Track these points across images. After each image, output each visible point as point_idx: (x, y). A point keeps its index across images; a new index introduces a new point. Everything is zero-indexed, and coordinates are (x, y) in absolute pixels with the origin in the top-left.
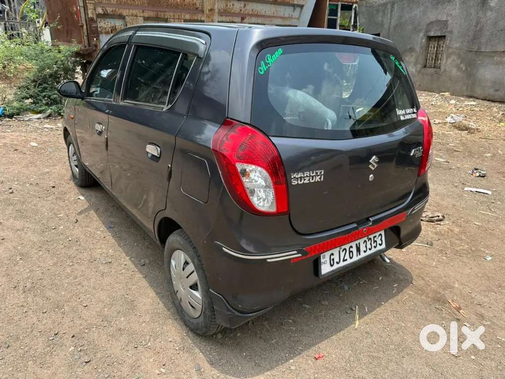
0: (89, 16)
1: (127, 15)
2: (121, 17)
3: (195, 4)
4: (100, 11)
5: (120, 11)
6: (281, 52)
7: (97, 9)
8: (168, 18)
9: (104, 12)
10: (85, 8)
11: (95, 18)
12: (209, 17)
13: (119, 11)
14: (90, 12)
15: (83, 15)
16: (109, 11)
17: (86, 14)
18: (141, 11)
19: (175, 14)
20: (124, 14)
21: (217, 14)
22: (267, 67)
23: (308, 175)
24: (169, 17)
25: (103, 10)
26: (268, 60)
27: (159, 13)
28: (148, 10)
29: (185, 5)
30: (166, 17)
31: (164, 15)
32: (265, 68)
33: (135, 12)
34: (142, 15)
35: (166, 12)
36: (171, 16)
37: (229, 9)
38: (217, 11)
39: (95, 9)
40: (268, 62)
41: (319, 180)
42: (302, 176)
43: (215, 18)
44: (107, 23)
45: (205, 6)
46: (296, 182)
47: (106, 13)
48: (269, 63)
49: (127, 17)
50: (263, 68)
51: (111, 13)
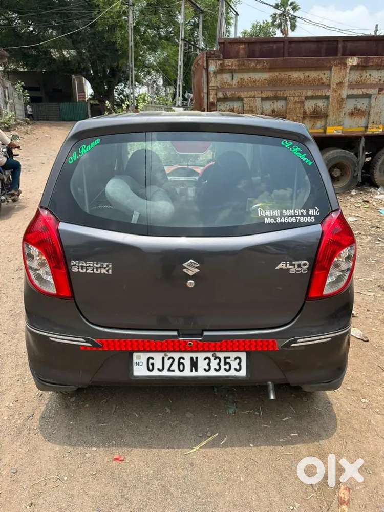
0: (210, 101)
1: (245, 97)
2: (240, 99)
3: (322, 79)
4: (220, 95)
5: (239, 94)
6: (98, 142)
7: (218, 94)
8: (287, 97)
9: (224, 96)
10: (208, 94)
11: (215, 102)
12: (336, 91)
13: (237, 94)
14: (211, 97)
15: (206, 101)
16: (228, 95)
17: (208, 98)
18: (260, 92)
19: (295, 92)
20: (243, 96)
21: (347, 87)
22: (78, 157)
23: (91, 265)
24: (289, 95)
25: (223, 94)
26: (81, 150)
27: (279, 92)
28: (266, 91)
29: (309, 81)
30: (285, 96)
31: (283, 94)
32: (75, 157)
33: (252, 93)
34: (260, 96)
35: (286, 90)
36: (290, 94)
37: (365, 80)
38: (347, 84)
39: (216, 94)
40: (80, 152)
41: (107, 273)
42: (85, 265)
43: (343, 92)
44: (226, 106)
45: (333, 80)
46: (77, 270)
47: (226, 97)
48: (81, 154)
49: (245, 99)
50: (74, 157)
51: (231, 96)
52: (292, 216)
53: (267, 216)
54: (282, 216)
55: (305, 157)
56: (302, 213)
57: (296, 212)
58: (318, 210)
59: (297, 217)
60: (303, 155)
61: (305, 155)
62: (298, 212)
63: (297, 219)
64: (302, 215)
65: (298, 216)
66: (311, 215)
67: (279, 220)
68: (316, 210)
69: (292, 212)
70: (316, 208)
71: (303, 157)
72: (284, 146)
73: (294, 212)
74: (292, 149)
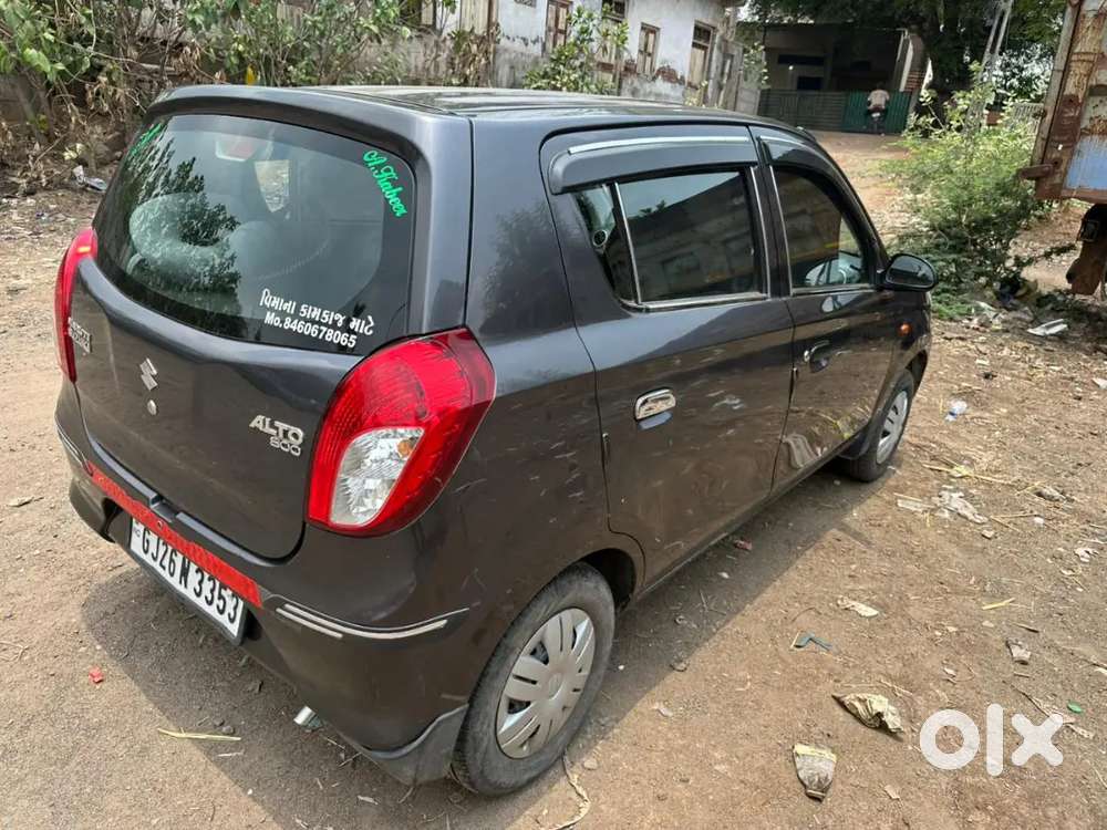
0: (1067, 92)
4: (1103, 78)
7: (1095, 74)
11: (1081, 96)
14: (1072, 82)
17: (1063, 85)
39: (1090, 75)
52: (313, 322)
53: (271, 309)
54: (296, 316)
55: (399, 195)
56: (335, 322)
57: (324, 315)
58: (372, 324)
59: (322, 328)
60: (395, 191)
61: (400, 189)
62: (328, 317)
63: (320, 331)
64: (334, 326)
65: (326, 325)
66: (351, 332)
67: (288, 324)
68: (368, 323)
69: (316, 313)
70: (370, 318)
71: (392, 195)
72: (365, 164)
73: (321, 313)
74: (379, 173)
